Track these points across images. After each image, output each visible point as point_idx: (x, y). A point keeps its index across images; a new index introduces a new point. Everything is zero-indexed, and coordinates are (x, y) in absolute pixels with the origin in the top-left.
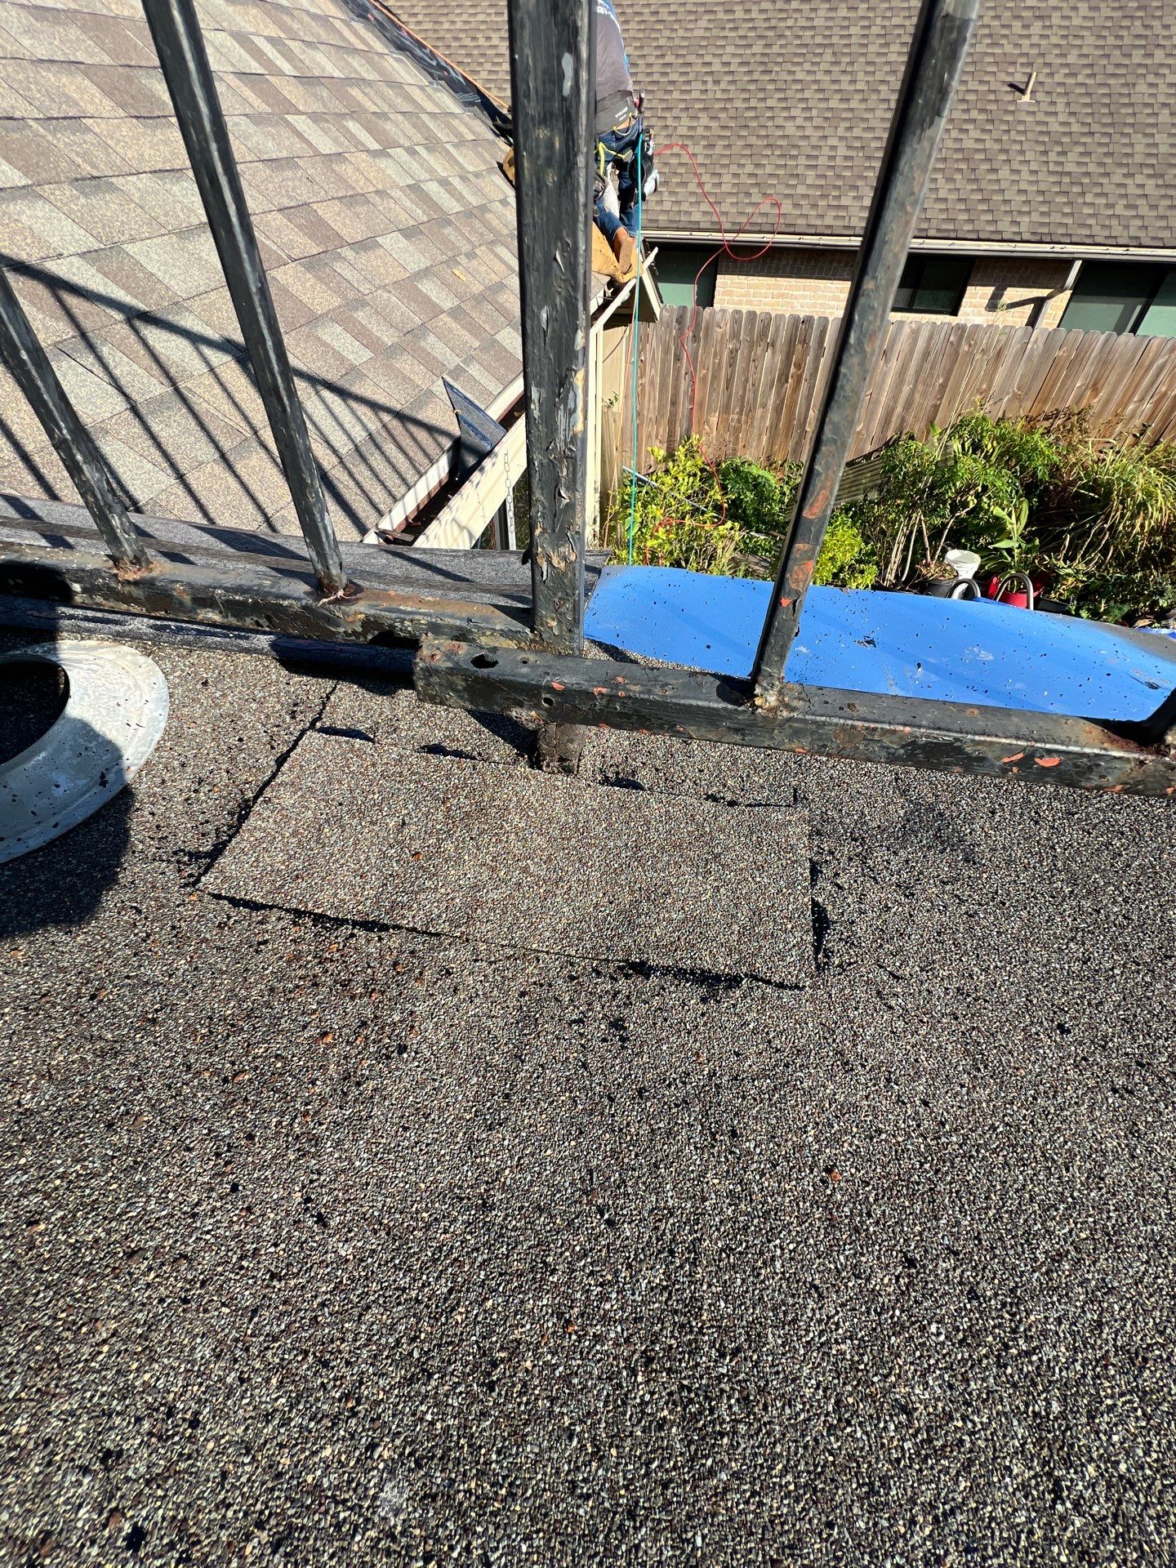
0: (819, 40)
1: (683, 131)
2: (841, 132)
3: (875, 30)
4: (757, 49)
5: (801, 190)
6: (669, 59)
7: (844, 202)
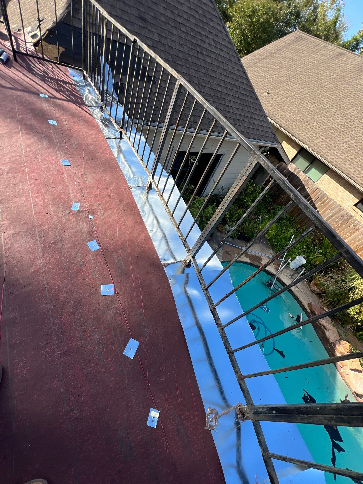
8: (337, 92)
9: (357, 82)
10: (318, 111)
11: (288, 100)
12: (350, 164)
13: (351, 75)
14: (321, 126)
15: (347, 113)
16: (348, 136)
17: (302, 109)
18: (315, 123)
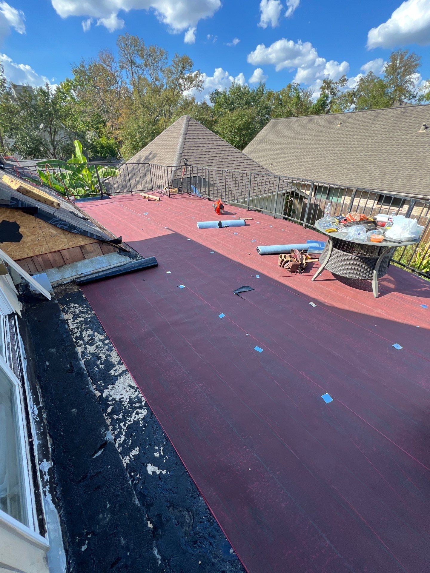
0: (386, 152)
1: (344, 167)
2: (381, 169)
3: (401, 150)
4: (370, 153)
5: (365, 180)
6: (350, 154)
7: (373, 183)
8: (321, 142)
9: (332, 130)
10: (314, 159)
11: (289, 162)
12: (355, 180)
13: (325, 128)
14: (321, 167)
15: (335, 151)
16: (345, 164)
17: (302, 163)
18: (316, 167)
